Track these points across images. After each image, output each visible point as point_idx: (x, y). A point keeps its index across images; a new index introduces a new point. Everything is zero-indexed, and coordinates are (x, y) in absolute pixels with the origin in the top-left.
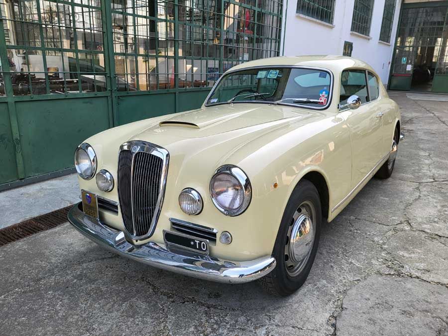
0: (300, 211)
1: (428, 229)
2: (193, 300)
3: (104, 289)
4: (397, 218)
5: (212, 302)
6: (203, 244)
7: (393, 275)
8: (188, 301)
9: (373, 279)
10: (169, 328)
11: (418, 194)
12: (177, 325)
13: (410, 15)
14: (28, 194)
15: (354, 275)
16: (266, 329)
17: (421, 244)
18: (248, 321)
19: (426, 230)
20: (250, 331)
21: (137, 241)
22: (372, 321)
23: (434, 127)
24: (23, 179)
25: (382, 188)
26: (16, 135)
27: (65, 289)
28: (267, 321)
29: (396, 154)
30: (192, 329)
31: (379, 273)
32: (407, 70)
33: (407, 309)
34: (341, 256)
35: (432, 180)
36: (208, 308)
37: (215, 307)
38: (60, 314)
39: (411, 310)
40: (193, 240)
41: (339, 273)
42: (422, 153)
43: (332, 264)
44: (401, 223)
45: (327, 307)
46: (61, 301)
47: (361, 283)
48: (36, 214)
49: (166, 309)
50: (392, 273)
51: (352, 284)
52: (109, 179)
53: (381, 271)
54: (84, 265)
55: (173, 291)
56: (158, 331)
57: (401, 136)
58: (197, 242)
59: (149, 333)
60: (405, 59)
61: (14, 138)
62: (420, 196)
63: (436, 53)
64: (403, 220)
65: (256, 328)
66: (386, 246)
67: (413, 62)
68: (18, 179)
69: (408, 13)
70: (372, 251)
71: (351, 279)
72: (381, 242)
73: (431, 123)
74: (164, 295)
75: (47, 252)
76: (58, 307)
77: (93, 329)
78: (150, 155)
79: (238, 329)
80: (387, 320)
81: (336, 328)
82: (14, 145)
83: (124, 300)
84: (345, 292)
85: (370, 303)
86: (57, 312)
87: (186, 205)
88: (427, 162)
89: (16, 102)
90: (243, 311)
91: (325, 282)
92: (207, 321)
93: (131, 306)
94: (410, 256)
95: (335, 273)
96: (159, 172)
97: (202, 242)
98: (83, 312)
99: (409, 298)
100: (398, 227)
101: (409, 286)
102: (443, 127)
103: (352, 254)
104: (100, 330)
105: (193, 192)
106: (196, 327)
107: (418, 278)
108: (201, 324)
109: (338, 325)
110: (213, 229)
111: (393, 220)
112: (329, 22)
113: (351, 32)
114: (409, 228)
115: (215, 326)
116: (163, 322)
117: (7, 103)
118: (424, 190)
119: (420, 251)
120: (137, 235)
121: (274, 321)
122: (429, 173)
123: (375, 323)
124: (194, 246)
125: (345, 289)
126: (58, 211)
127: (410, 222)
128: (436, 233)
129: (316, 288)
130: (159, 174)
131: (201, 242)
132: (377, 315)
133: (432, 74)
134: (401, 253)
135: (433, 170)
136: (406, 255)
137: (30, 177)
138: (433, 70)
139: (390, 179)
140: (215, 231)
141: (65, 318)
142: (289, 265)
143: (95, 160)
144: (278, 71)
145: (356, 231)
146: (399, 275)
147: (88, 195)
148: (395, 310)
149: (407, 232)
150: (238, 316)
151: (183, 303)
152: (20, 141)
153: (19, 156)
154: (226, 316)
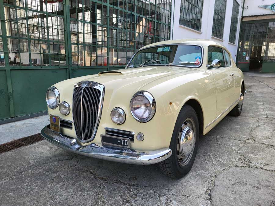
0: (185, 124)
1: (266, 142)
2: (120, 182)
3: (63, 176)
4: (245, 137)
5: (132, 182)
6: (126, 141)
7: (246, 167)
8: (116, 182)
9: (233, 169)
10: (104, 197)
11: (258, 124)
12: (109, 195)
13: (246, 28)
14: (16, 126)
15: (221, 167)
16: (167, 197)
17: (262, 150)
18: (155, 192)
19: (264, 143)
20: (156, 198)
21: (84, 143)
22: (234, 192)
23: (265, 90)
24: (13, 117)
25: (236, 121)
26: (10, 90)
27: (38, 177)
28: (167, 192)
29: (243, 101)
30: (119, 198)
31: (237, 166)
32: (246, 59)
33: (256, 185)
34: (212, 157)
35: (266, 117)
36: (129, 186)
37: (133, 185)
38: (34, 191)
39: (259, 186)
40: (120, 140)
41: (211, 166)
42: (258, 103)
43: (207, 162)
44: (249, 139)
45: (205, 184)
46: (35, 183)
47: (225, 172)
48: (20, 137)
49: (102, 187)
50: (245, 166)
51: (220, 172)
52: (67, 107)
53: (238, 165)
54: (50, 164)
55: (106, 177)
56: (97, 199)
57: (245, 91)
58: (122, 140)
59: (91, 200)
60: (244, 53)
61: (9, 92)
62: (259, 125)
63: (263, 51)
64: (250, 138)
65: (160, 196)
66: (240, 152)
67: (249, 55)
68: (10, 117)
69: (245, 27)
70: (231, 154)
71: (219, 169)
72: (237, 149)
73: (263, 88)
74: (101, 179)
75: (27, 157)
76: (33, 187)
77: (56, 199)
78: (93, 88)
79: (148, 197)
80: (243, 191)
81: (211, 196)
82: (9, 96)
83: (76, 182)
84: (216, 176)
85: (232, 182)
86: (32, 190)
87: (115, 118)
88: (262, 107)
89: (10, 70)
90: (151, 187)
91: (202, 171)
92: (128, 193)
93: (80, 186)
94: (255, 156)
95: (209, 166)
96: (99, 98)
98: (49, 189)
99: (256, 179)
100: (247, 141)
101: (256, 173)
102: (271, 90)
103: (219, 156)
104: (60, 199)
105: (120, 110)
106: (121, 196)
107: (261, 168)
108: (124, 195)
109: (213, 194)
110: (132, 132)
111: (244, 137)
112: (199, 30)
113: (212, 37)
114: (254, 142)
115: (134, 196)
116: (100, 194)
117: (5, 70)
118: (262, 122)
119: (261, 154)
120: (84, 140)
121: (171, 192)
122: (263, 113)
123: (236, 193)
124: (120, 144)
125: (216, 174)
126: (35, 135)
127: (254, 138)
128: (271, 144)
129: (197, 174)
130: (98, 100)
131: (124, 140)
132: (237, 188)
133: (262, 63)
134: (250, 155)
135: (266, 112)
136: (253, 156)
137: (18, 116)
138: (261, 61)
139: (240, 116)
140: (133, 133)
141: (37, 193)
142: (180, 158)
143: (59, 97)
144: (170, 47)
145: (220, 144)
146: (249, 167)
147: (54, 117)
148: (248, 186)
149: (253, 144)
150: (148, 190)
151: (113, 183)
152: (12, 94)
153: (11, 102)
154: (141, 190)
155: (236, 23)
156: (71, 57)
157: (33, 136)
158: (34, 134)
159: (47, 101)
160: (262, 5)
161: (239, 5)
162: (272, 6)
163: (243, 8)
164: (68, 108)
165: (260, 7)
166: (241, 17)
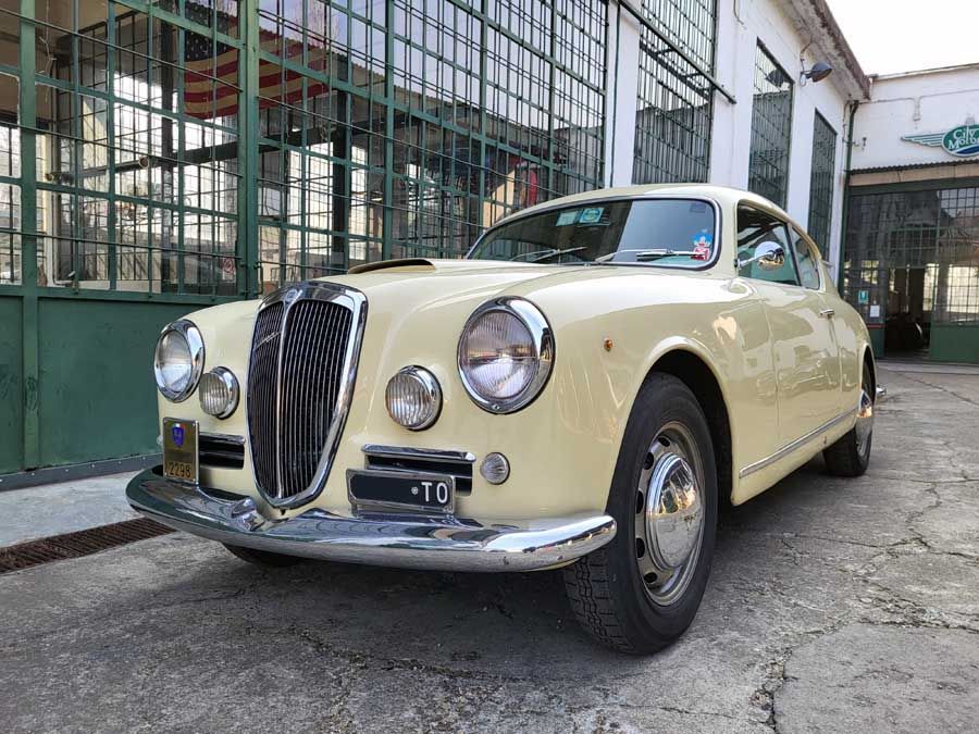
0: (665, 443)
1: (970, 550)
2: (414, 664)
3: (195, 648)
4: (892, 535)
5: (461, 666)
6: (442, 487)
7: (901, 624)
8: (399, 667)
9: (853, 630)
10: (353, 712)
11: (936, 499)
12: (373, 708)
14: (39, 498)
15: (807, 624)
16: (598, 712)
17: (959, 574)
18: (550, 698)
19: (964, 553)
20: (557, 716)
21: (283, 512)
22: (862, 700)
23: (948, 407)
24: (35, 469)
25: (850, 492)
26: (31, 370)
27: (102, 649)
28: (598, 698)
30: (410, 714)
31: (866, 621)
32: (872, 315)
33: (949, 679)
34: (769, 595)
35: (963, 479)
36: (451, 677)
37: (469, 675)
38: (82, 692)
39: (961, 682)
40: (418, 483)
41: (768, 621)
42: (928, 441)
43: (751, 607)
44: (904, 542)
45: (749, 675)
46: (87, 669)
47: (826, 638)
48: (52, 532)
49: (345, 682)
50: (899, 620)
51: (803, 639)
52: (229, 386)
53: (872, 618)
54: (154, 612)
55: (364, 649)
56: (324, 718)
58: (427, 485)
59: (301, 721)
60: (863, 294)
61: (27, 375)
62: (938, 504)
63: (928, 293)
64: (908, 538)
65: (571, 710)
66: (875, 578)
67: (882, 300)
68: (22, 469)
70: (843, 585)
71: (801, 630)
72: (863, 572)
73: (939, 401)
74: (343, 657)
75: (68, 592)
76: (79, 680)
77: (161, 716)
78: (331, 304)
79: (527, 712)
80: (901, 698)
81: (774, 713)
82: (24, 391)
83: (245, 665)
84: (788, 651)
85: (854, 670)
86: (75, 688)
87: (403, 406)
88: (943, 453)
89: (40, 298)
90: (536, 681)
91: (735, 634)
92: (448, 700)
93: (260, 677)
94: (937, 593)
95: (760, 619)
97: (438, 482)
98: (140, 687)
99: (948, 661)
100: (899, 549)
101: (946, 641)
102: (970, 407)
103: (797, 590)
104: (178, 716)
105: (422, 373)
106: (419, 711)
107: (964, 628)
108: (433, 705)
109: (779, 705)
110: (465, 454)
111: (884, 537)
114: (925, 550)
115: (468, 708)
116: (336, 702)
117: (20, 297)
118: (948, 494)
119: (958, 585)
120: (285, 496)
121: (616, 699)
122: (951, 469)
123: (872, 704)
124: (419, 499)
125: (787, 645)
126: (105, 527)
127: (923, 540)
129: (716, 645)
131: (435, 483)
132: (874, 688)
133: (927, 334)
134: (915, 589)
135: (961, 466)
136: (926, 591)
137: (50, 466)
138: (926, 326)
139: (864, 477)
140: (469, 457)
141: (93, 698)
143: (201, 357)
144: (601, 209)
145: (798, 555)
146: (917, 624)
147: (178, 425)
148: (916, 681)
149: (922, 556)
150: (526, 690)
151: (389, 669)
152: (38, 382)
153: (31, 415)
154: (497, 689)
155: (829, 191)
156: (256, 269)
157: (98, 529)
158: (104, 524)
159: (157, 371)
160: (915, 133)
161: (836, 134)
162: (949, 136)
163: (850, 144)
164: (231, 390)
165: (907, 140)
166: (844, 173)
